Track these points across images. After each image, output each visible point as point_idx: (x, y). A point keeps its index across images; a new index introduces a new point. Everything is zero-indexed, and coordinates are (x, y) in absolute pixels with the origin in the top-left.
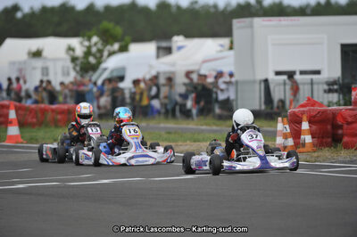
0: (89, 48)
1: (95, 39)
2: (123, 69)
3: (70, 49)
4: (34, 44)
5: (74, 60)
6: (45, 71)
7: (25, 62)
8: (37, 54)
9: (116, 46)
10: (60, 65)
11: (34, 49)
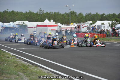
0: (113, 23)
1: (114, 21)
2: (119, 27)
3: (109, 23)
4: (102, 22)
5: (110, 25)
6: (104, 27)
7: (100, 25)
8: (103, 24)
9: (118, 23)
10: (107, 26)
11: (102, 23)
